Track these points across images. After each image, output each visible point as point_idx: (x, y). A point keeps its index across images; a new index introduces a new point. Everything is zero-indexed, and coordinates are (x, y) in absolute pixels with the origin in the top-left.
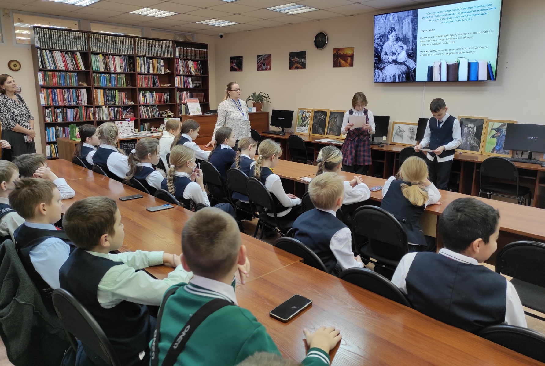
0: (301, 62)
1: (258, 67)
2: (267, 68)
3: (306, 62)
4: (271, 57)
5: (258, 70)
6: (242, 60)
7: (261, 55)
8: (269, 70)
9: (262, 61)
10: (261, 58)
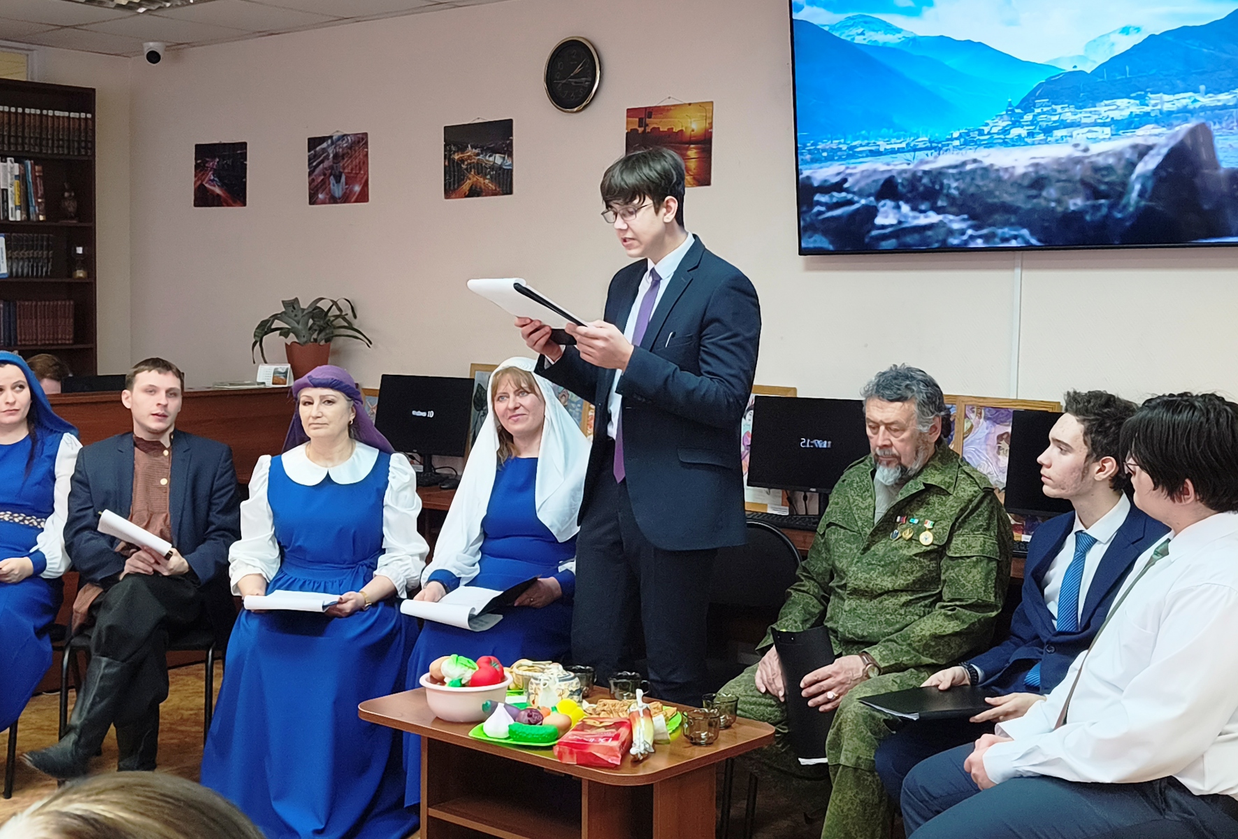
0: (493, 167)
1: (310, 189)
2: (351, 191)
3: (512, 165)
4: (366, 143)
5: (312, 200)
6: (244, 156)
7: (323, 139)
8: (356, 202)
9: (326, 164)
10: (324, 150)
